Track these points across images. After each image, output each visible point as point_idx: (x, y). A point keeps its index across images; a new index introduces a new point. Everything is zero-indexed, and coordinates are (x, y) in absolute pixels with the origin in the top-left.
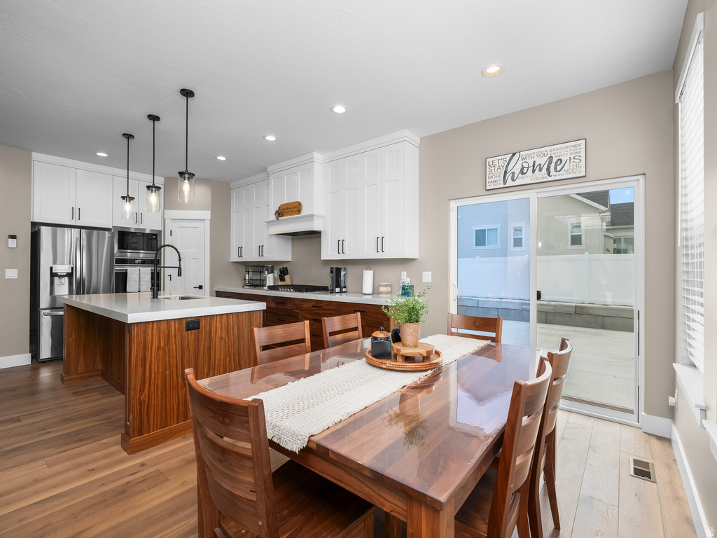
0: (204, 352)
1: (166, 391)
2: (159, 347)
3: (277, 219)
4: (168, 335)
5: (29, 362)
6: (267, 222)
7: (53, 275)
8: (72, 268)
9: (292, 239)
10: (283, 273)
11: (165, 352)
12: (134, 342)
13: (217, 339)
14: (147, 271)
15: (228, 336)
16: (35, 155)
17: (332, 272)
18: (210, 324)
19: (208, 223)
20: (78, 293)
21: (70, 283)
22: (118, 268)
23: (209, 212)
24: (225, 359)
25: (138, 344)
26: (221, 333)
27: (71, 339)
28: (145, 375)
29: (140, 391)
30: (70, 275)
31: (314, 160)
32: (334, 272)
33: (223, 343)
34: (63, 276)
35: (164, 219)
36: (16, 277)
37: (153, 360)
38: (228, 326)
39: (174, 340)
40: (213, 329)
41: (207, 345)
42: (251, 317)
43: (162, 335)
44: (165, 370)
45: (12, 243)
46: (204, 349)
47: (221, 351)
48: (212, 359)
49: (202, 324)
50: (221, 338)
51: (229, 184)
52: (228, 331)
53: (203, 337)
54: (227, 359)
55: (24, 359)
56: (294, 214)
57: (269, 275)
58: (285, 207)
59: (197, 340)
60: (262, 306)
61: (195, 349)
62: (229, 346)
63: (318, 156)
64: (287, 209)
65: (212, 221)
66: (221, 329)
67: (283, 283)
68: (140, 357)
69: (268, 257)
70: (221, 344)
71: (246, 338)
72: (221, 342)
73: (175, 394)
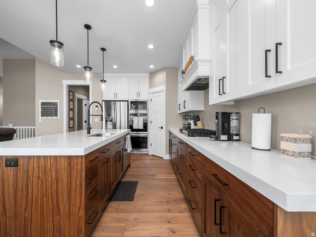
0: (22, 188)
3: (182, 77)
7: (106, 120)
8: (112, 118)
9: (204, 93)
13: (34, 178)
14: (141, 119)
15: (45, 177)
17: (217, 118)
18: (28, 164)
23: (165, 86)
26: (39, 173)
32: (220, 117)
33: (40, 183)
35: (149, 94)
38: (45, 168)
40: (31, 168)
41: (25, 183)
46: (22, 185)
47: (38, 190)
48: (30, 196)
49: (20, 162)
50: (39, 177)
51: (177, 68)
52: (45, 171)
53: (21, 174)
54: (45, 199)
59: (16, 176)
61: (14, 184)
62: (46, 186)
64: (187, 67)
66: (39, 169)
70: (38, 183)
71: (65, 182)
72: (38, 181)
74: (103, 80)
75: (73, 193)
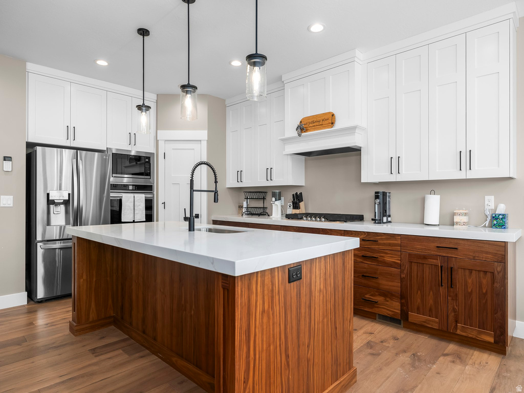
0: (305, 313)
1: (270, 377)
2: (263, 311)
3: (300, 135)
4: (272, 291)
5: (25, 302)
6: (283, 140)
7: (50, 202)
8: (69, 194)
9: (306, 160)
10: (297, 200)
11: (269, 318)
12: (238, 306)
13: (316, 292)
14: (141, 198)
15: (326, 287)
16: (30, 66)
19: (204, 144)
20: (75, 224)
21: (67, 212)
22: (114, 195)
23: (206, 132)
24: (323, 322)
25: (242, 308)
26: (320, 285)
27: (82, 280)
28: (249, 357)
29: (244, 382)
30: (66, 203)
31: (356, 59)
32: (381, 197)
34: (59, 204)
35: (157, 141)
36: (12, 205)
37: (257, 330)
38: (325, 273)
39: (277, 297)
40: (313, 277)
41: (308, 303)
42: (344, 259)
43: (266, 292)
44: (270, 346)
45: (7, 166)
46: (305, 308)
47: (320, 310)
49: (304, 273)
50: (320, 291)
51: (224, 101)
52: (325, 279)
53: (304, 290)
55: (20, 299)
56: (324, 128)
57: (277, 202)
58: (310, 121)
59: (299, 295)
60: (354, 243)
61: (297, 309)
62: (326, 301)
63: (360, 55)
64: (313, 122)
65: (209, 142)
66: (320, 278)
67: (297, 211)
68: (244, 329)
69: (278, 180)
70: (319, 300)
72: (320, 296)
73: (279, 379)
74: (144, 104)
75: (346, 301)
